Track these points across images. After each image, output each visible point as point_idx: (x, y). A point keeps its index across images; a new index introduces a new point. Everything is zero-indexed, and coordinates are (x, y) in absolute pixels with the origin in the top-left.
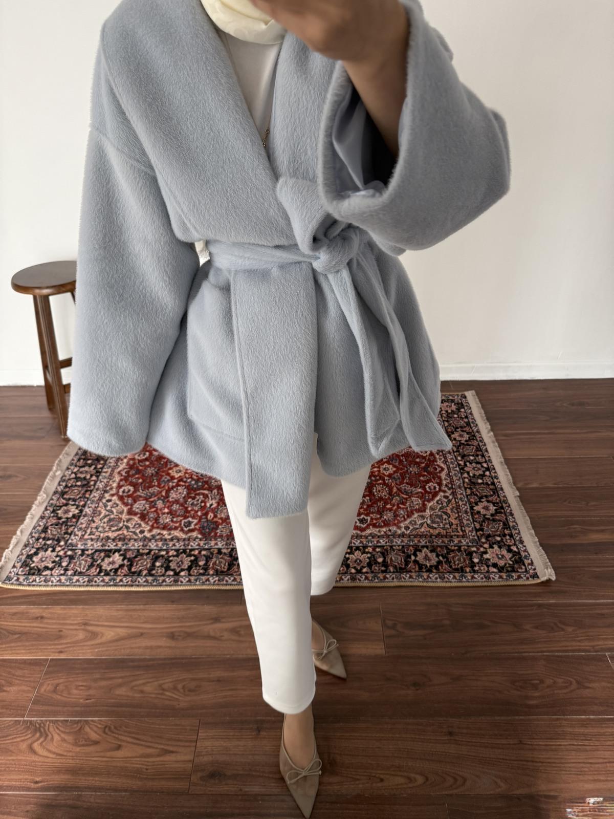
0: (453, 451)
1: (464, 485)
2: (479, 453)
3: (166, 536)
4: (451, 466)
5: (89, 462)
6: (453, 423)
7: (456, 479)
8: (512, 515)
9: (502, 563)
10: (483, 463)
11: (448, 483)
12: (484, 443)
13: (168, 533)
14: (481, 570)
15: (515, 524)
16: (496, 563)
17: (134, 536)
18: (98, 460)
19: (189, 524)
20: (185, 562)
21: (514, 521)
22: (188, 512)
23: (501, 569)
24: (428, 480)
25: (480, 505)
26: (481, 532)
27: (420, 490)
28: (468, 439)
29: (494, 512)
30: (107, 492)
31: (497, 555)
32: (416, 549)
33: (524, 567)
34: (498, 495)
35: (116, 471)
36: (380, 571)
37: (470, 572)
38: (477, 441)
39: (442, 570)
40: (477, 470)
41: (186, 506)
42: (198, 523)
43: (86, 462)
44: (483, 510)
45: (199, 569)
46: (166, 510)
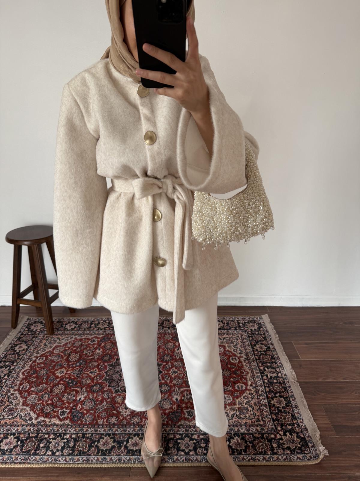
0: (256, 359)
1: (264, 385)
2: (273, 361)
3: (47, 423)
4: (254, 371)
5: (7, 364)
6: (255, 338)
7: (258, 380)
8: (296, 407)
9: (293, 446)
10: (276, 368)
11: (252, 383)
12: (276, 353)
13: (49, 420)
14: (279, 452)
15: (299, 415)
16: (290, 447)
17: (25, 423)
18: (13, 362)
19: (64, 413)
20: (60, 444)
21: (298, 412)
22: (64, 404)
23: (293, 451)
24: (237, 380)
25: (275, 400)
26: (276, 422)
27: (231, 389)
28: (265, 350)
29: (285, 405)
30: (12, 387)
31: (289, 440)
32: (229, 436)
33: (308, 449)
34: (287, 391)
35: (21, 371)
36: (202, 454)
37: (270, 454)
38: (272, 352)
39: (249, 453)
40: (272, 373)
41: (63, 399)
42: (70, 412)
43: (5, 364)
44: (277, 403)
45: (69, 450)
46: (50, 402)
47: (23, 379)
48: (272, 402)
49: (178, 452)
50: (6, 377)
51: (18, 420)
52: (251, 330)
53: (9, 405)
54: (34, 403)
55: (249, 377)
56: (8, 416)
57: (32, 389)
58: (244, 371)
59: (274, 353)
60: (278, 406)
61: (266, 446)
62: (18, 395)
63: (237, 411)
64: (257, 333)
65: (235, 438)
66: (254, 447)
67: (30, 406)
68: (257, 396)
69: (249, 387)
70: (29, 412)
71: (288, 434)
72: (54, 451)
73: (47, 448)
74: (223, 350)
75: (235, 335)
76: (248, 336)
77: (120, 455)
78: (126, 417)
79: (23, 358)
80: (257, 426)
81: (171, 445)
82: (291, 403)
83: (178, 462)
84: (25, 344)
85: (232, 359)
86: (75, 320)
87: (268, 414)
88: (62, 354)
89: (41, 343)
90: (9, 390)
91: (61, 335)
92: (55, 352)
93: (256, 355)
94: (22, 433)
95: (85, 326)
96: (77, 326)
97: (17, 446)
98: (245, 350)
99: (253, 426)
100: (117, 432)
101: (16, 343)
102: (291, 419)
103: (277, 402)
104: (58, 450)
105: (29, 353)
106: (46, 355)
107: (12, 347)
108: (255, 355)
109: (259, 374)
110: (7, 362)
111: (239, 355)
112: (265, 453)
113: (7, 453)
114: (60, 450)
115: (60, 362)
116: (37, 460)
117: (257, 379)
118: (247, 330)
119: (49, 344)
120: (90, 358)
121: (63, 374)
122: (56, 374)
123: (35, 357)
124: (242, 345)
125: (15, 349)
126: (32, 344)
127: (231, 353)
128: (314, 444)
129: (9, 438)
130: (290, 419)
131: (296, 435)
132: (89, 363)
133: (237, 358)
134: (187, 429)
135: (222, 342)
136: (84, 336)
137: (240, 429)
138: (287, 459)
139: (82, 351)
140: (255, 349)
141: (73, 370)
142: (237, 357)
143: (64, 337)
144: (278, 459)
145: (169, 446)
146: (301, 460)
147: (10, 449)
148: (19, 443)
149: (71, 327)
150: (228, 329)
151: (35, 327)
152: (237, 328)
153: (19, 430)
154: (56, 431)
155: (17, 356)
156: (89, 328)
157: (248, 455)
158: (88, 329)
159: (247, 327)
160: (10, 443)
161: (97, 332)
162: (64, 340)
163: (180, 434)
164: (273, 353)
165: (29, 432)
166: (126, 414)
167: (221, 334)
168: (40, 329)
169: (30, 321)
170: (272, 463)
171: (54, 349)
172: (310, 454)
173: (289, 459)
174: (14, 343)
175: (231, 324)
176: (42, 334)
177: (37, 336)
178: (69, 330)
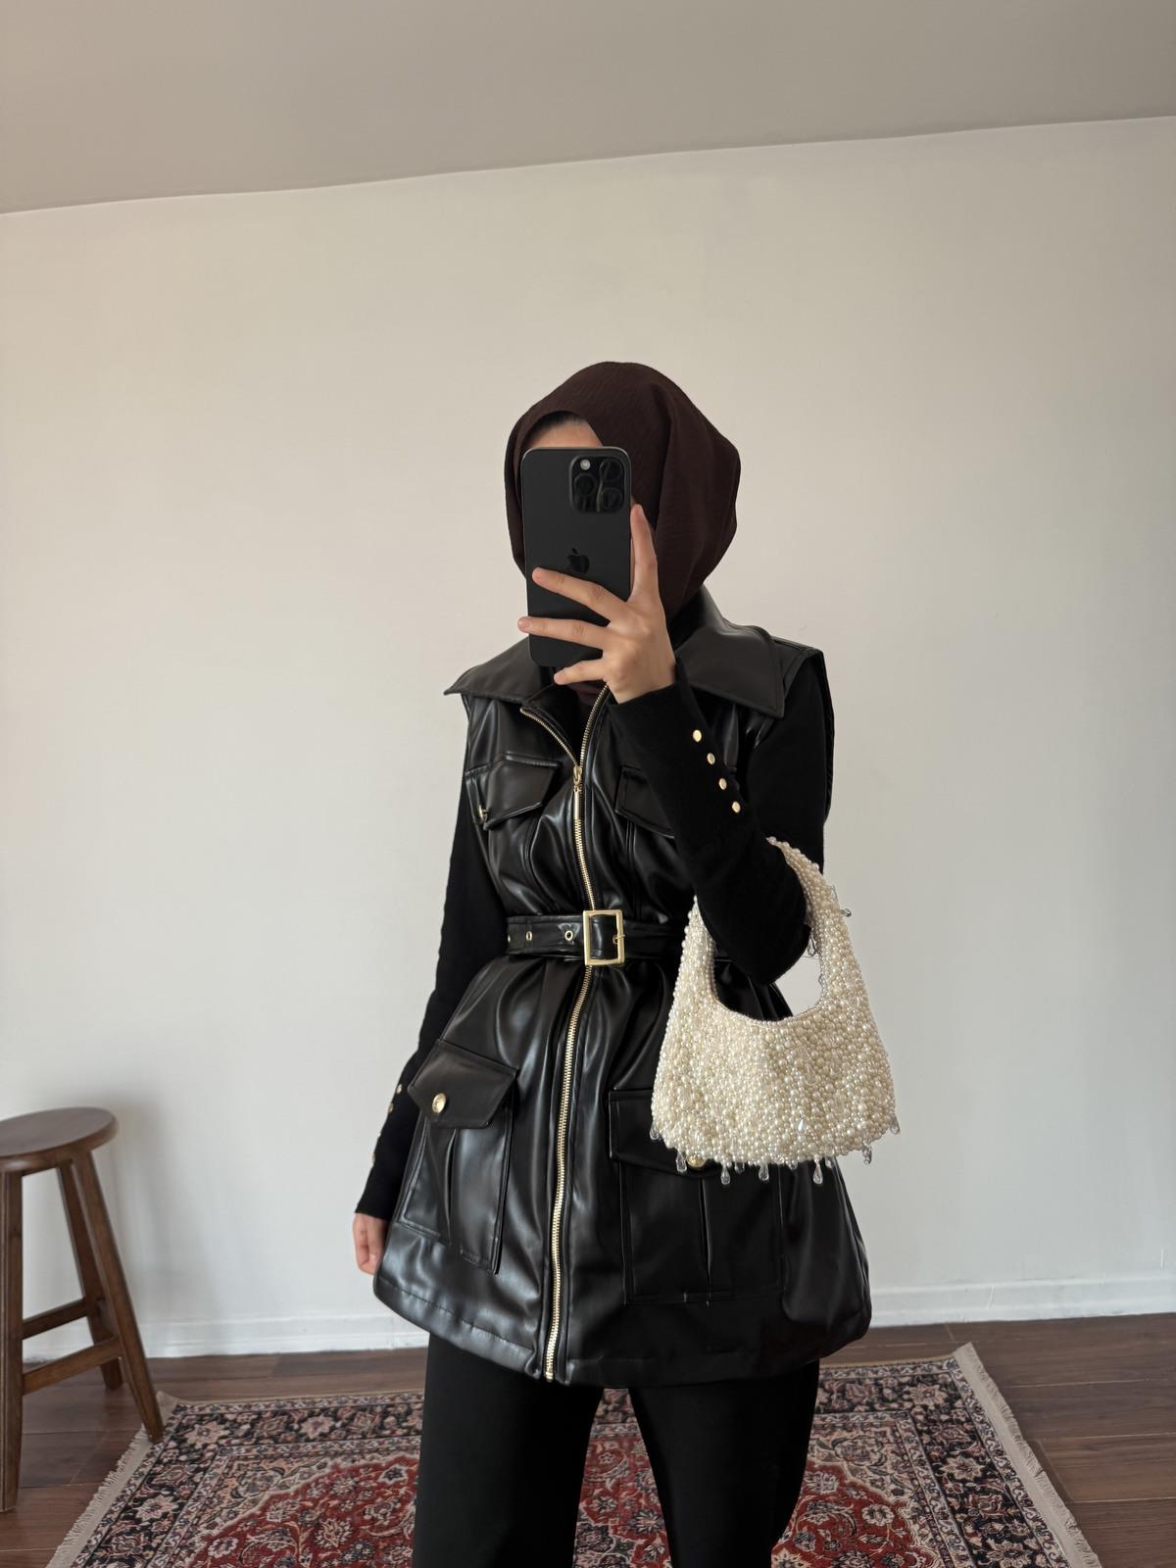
0: (952, 1509)
2: (1011, 1511)
4: (951, 1551)
6: (941, 1434)
10: (1025, 1538)
12: (1018, 1484)
18: (131, 1561)
28: (980, 1475)
38: (1002, 1481)
40: (1015, 1557)
52: (925, 1407)
58: (915, 1555)
59: (1012, 1486)
64: (944, 1417)
74: (836, 1485)
75: (873, 1429)
76: (916, 1427)
79: (164, 1546)
84: (171, 1495)
85: (871, 1513)
86: (330, 1403)
88: (292, 1524)
89: (221, 1489)
91: (288, 1457)
92: (268, 1519)
93: (951, 1496)
95: (365, 1423)
96: (338, 1425)
98: (912, 1480)
101: (138, 1495)
105: (182, 1527)
106: (239, 1529)
107: (126, 1508)
108: (946, 1495)
110: (112, 1561)
111: (892, 1499)
115: (288, 1552)
118: (910, 1410)
119: (247, 1490)
120: (386, 1533)
123: (204, 1538)
124: (898, 1462)
125: (138, 1516)
126: (192, 1492)
127: (863, 1493)
132: (386, 1551)
133: (887, 1510)
135: (829, 1458)
136: (363, 1458)
139: (359, 1510)
140: (945, 1475)
142: (888, 1505)
143: (296, 1465)
149: (320, 1430)
150: (843, 1411)
152: (877, 1406)
155: (142, 1539)
156: (378, 1431)
158: (374, 1432)
159: (910, 1400)
161: (405, 1441)
162: (298, 1475)
164: (1009, 1484)
167: (823, 1427)
168: (217, 1443)
169: (184, 1416)
171: (264, 1509)
174: (133, 1494)
175: (854, 1391)
176: (225, 1458)
177: (207, 1465)
178: (314, 1440)
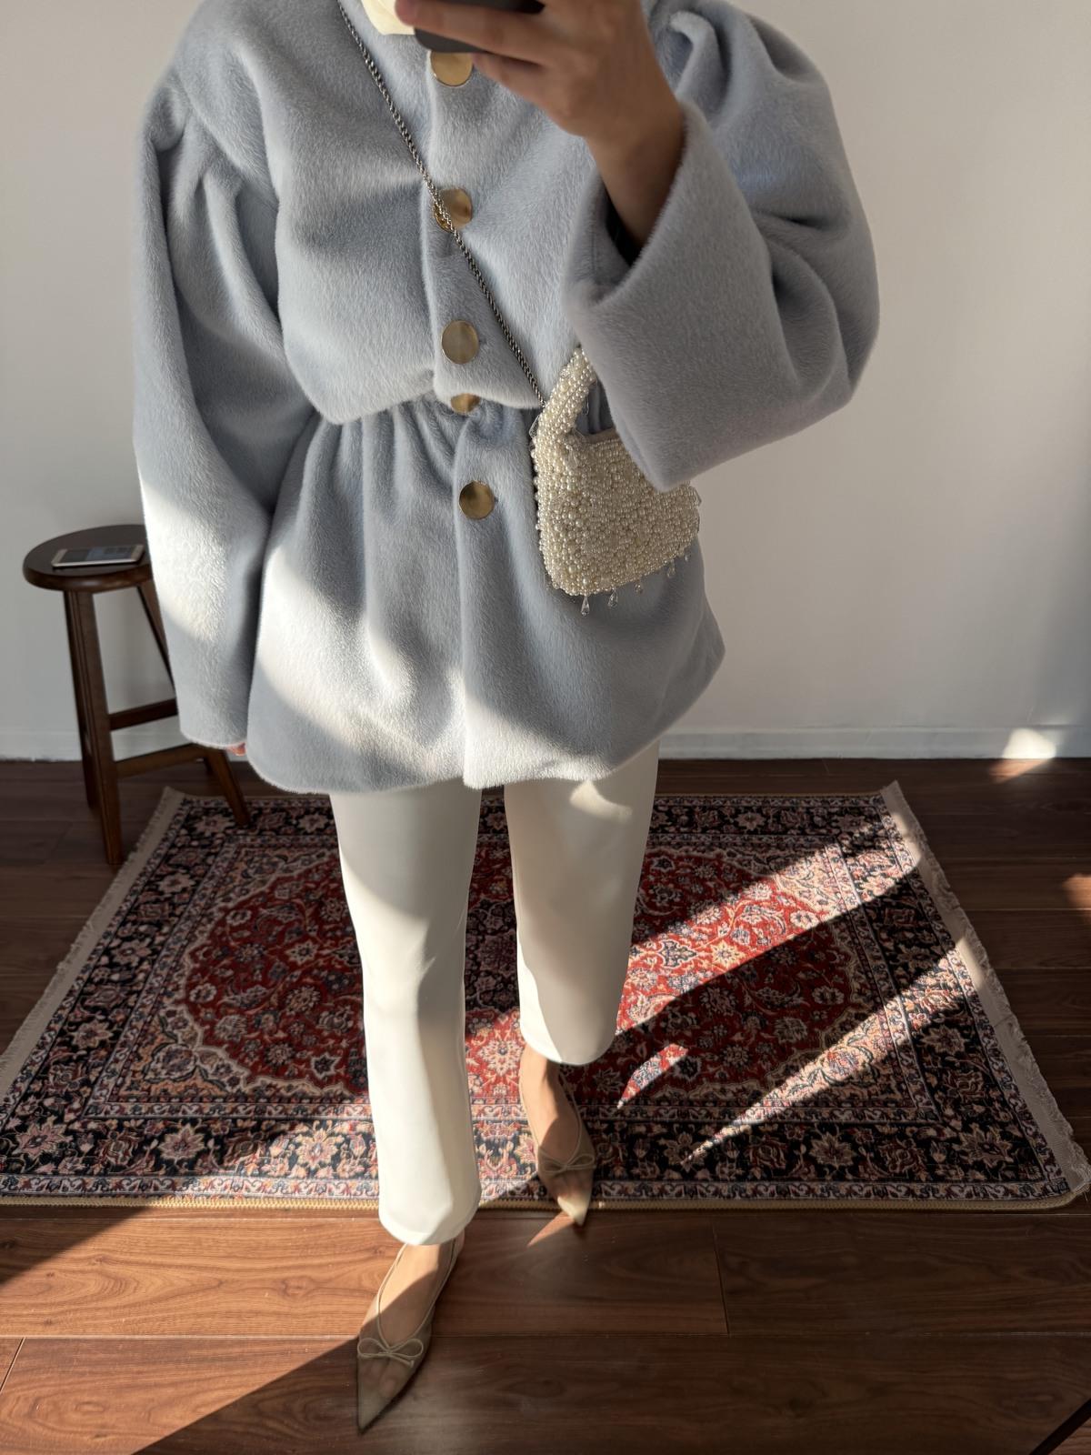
3: (283, 1091)
4: (867, 953)
5: (142, 928)
7: (881, 979)
8: (996, 1055)
9: (992, 1161)
10: (931, 945)
11: (863, 985)
13: (286, 1084)
14: (951, 1176)
15: (1004, 1075)
16: (982, 1161)
17: (217, 1091)
18: (159, 925)
19: (324, 1065)
20: (326, 1148)
21: (1003, 1067)
22: (323, 1040)
23: (992, 1175)
24: (816, 978)
25: (932, 1033)
26: (941, 1094)
27: (800, 1001)
29: (963, 1050)
30: (169, 995)
31: (981, 1145)
32: (807, 1132)
33: (1037, 1169)
34: (968, 1009)
35: (187, 951)
36: (732, 1177)
37: (927, 1180)
39: (867, 1176)
40: (921, 960)
41: (317, 1027)
42: (343, 1062)
43: (136, 929)
44: (940, 1044)
45: (354, 1165)
46: (281, 1035)
47: (195, 971)
48: (923, 1040)
49: (662, 1172)
50: (146, 966)
51: (199, 1082)
53: (167, 1044)
54: (237, 1036)
55: (851, 968)
56: (167, 1074)
57: (226, 999)
58: (835, 953)
59: (924, 903)
60: (942, 1050)
61: (915, 1158)
62: (187, 1016)
63: (825, 1064)
65: (824, 1138)
66: (879, 1160)
67: (225, 1046)
68: (882, 1023)
69: (854, 998)
70: (226, 1062)
71: (974, 1126)
72: (313, 1168)
73: (293, 1160)
74: (770, 892)
75: (804, 850)
77: (497, 1178)
78: (504, 1077)
79: (186, 914)
80: (885, 1104)
81: (641, 1153)
82: (981, 1045)
83: (665, 1197)
84: (187, 873)
85: (799, 917)
87: (913, 1072)
88: (298, 901)
89: (232, 870)
90: (161, 1003)
91: (289, 847)
92: (276, 896)
94: (216, 1120)
97: (206, 1152)
98: (836, 893)
99: (873, 1105)
100: (482, 1117)
101: (158, 872)
102: (983, 1087)
103: (939, 1040)
104: (322, 1165)
105: (201, 899)
106: (251, 904)
107: (149, 883)
109: (882, 962)
110: (142, 924)
111: (818, 908)
112: (911, 1177)
113: (182, 1171)
114: (329, 1165)
115: (297, 924)
116: (268, 1190)
117: (877, 976)
118: (837, 835)
119: (256, 872)
121: (306, 958)
122: (287, 957)
123: (221, 909)
124: (824, 878)
125: (160, 889)
126: (206, 872)
127: (792, 902)
128: (1051, 1154)
129: (181, 1132)
130: (980, 1087)
131: (998, 1130)
133: (813, 915)
134: (684, 1109)
137: (837, 1113)
138: (977, 1195)
140: (865, 891)
141: (336, 945)
142: (813, 912)
143: (297, 854)
144: (949, 1193)
145: (635, 1157)
146: (1017, 1196)
147: (188, 1160)
148: (211, 1143)
149: (316, 826)
150: (780, 833)
151: (208, 824)
152: (808, 831)
153: (206, 1111)
154: (309, 1112)
155: (167, 907)
157: (864, 1181)
159: (838, 827)
160: (184, 1144)
162: (299, 862)
163: (663, 1124)
164: (921, 901)
165: (235, 1115)
166: (505, 1066)
167: (760, 846)
168: (224, 832)
169: (192, 808)
170: (932, 1203)
171: (273, 888)
172: (1042, 1184)
173: (982, 1195)
174: (154, 871)
175: (789, 818)
176: (232, 845)
177: (218, 849)
178: (312, 833)
